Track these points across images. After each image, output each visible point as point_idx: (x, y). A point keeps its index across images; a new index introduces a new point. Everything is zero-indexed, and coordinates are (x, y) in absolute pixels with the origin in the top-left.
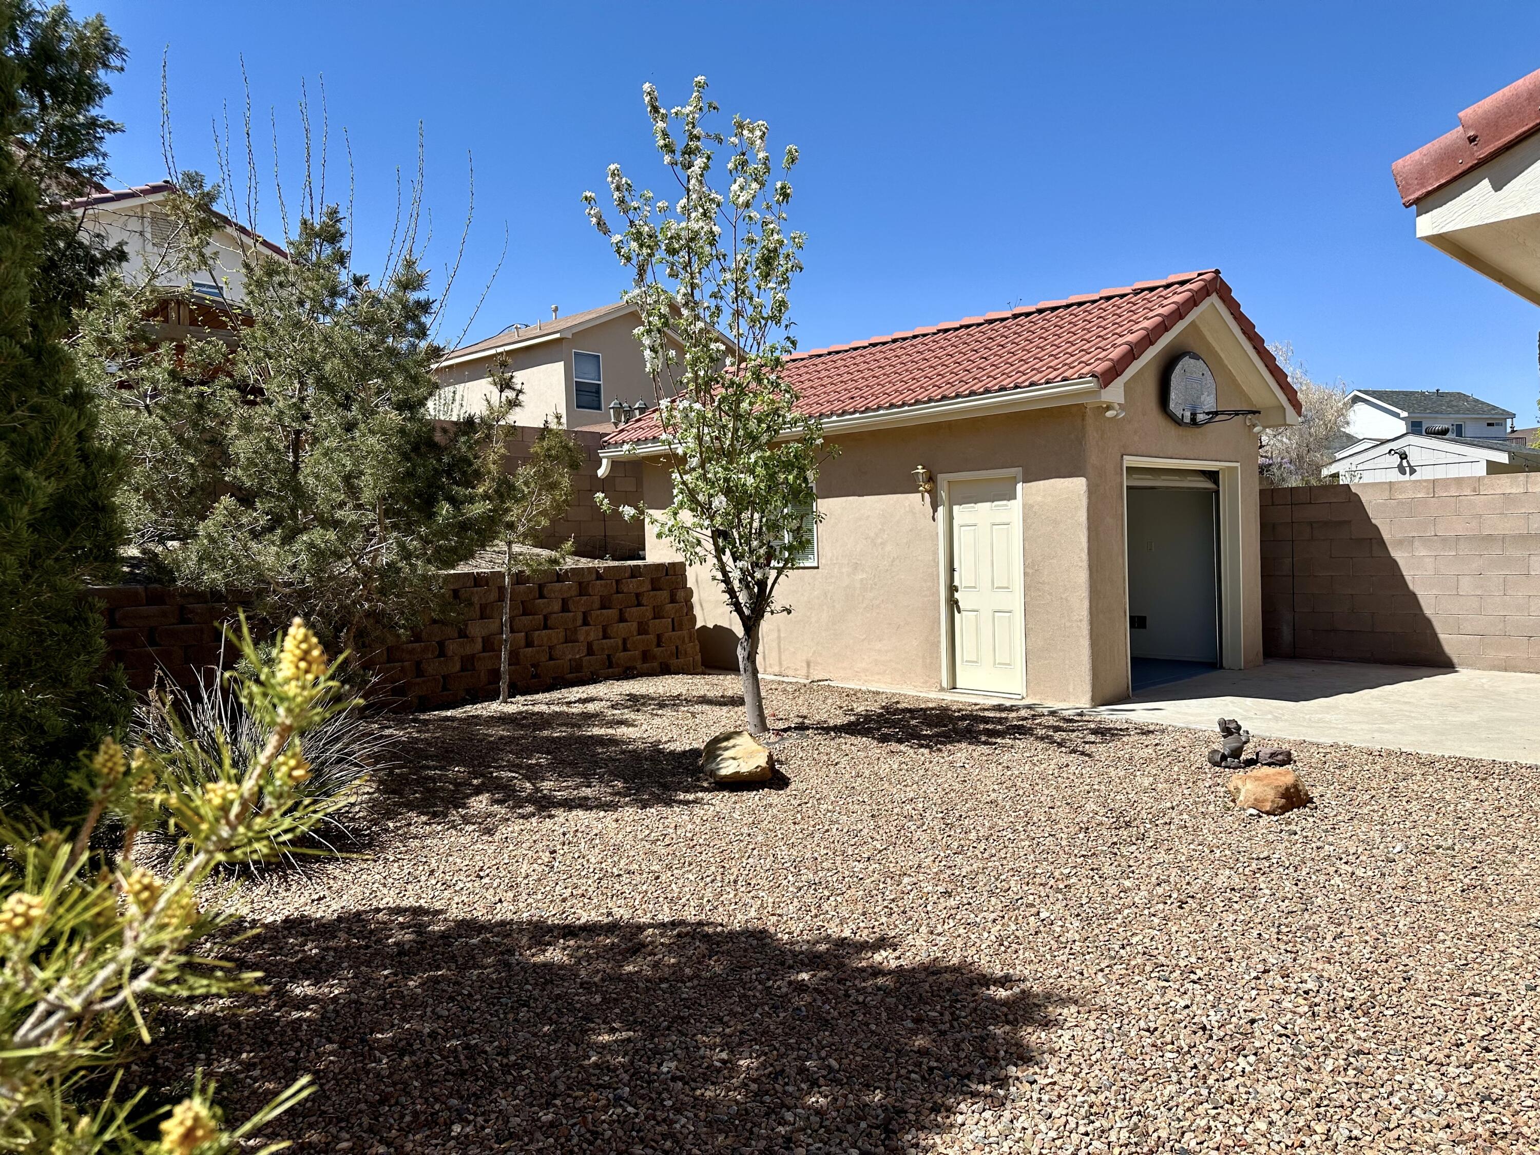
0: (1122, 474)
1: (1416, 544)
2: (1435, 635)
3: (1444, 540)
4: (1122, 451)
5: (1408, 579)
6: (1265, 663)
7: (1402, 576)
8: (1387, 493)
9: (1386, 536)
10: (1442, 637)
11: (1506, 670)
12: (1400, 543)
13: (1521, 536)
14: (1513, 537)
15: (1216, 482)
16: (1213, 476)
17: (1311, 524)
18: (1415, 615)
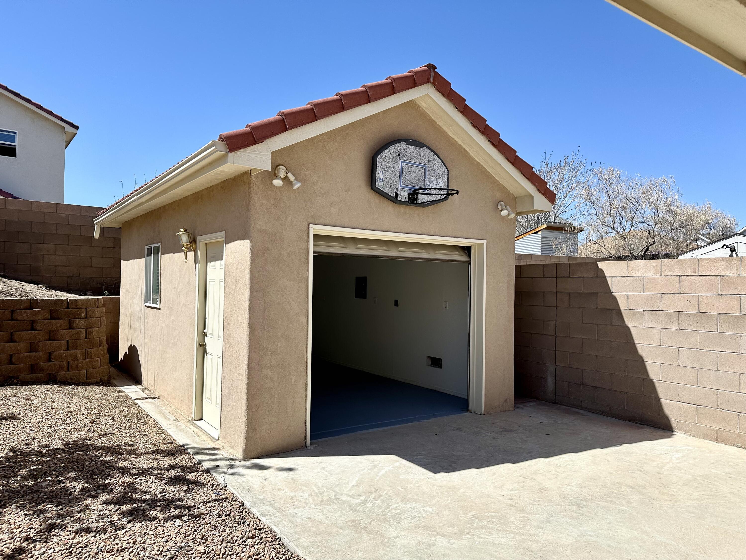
0: (308, 242)
1: (647, 315)
2: (658, 399)
3: (669, 314)
4: (310, 220)
5: (639, 347)
6: (515, 407)
7: (634, 344)
8: (625, 271)
9: (623, 307)
10: (664, 402)
11: (717, 441)
12: (634, 314)
13: (734, 316)
14: (727, 315)
15: (469, 256)
16: (467, 250)
17: (569, 294)
18: (644, 379)
